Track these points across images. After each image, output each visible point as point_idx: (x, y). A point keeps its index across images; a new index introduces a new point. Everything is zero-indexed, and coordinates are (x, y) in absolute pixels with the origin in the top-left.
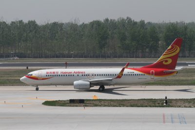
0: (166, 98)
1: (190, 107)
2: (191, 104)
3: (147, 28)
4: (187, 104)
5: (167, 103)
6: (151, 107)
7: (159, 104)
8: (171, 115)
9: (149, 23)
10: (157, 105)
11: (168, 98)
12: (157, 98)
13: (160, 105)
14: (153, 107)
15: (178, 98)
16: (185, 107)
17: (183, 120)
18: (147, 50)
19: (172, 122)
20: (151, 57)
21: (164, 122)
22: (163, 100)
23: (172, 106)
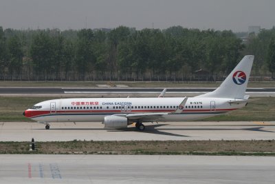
0: (33, 140)
1: (67, 153)
2: (68, 149)
3: (5, 38)
4: (62, 150)
5: (34, 148)
6: (11, 153)
7: (22, 149)
8: (40, 166)
9: (9, 30)
10: (20, 150)
11: (35, 140)
12: (19, 141)
13: (25, 150)
14: (14, 153)
15: (51, 141)
16: (60, 153)
17: (56, 172)
18: (6, 69)
19: (42, 176)
20: (11, 80)
21: (30, 176)
22: (28, 143)
23: (41, 153)
